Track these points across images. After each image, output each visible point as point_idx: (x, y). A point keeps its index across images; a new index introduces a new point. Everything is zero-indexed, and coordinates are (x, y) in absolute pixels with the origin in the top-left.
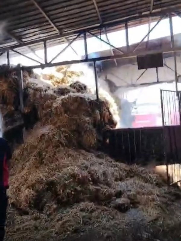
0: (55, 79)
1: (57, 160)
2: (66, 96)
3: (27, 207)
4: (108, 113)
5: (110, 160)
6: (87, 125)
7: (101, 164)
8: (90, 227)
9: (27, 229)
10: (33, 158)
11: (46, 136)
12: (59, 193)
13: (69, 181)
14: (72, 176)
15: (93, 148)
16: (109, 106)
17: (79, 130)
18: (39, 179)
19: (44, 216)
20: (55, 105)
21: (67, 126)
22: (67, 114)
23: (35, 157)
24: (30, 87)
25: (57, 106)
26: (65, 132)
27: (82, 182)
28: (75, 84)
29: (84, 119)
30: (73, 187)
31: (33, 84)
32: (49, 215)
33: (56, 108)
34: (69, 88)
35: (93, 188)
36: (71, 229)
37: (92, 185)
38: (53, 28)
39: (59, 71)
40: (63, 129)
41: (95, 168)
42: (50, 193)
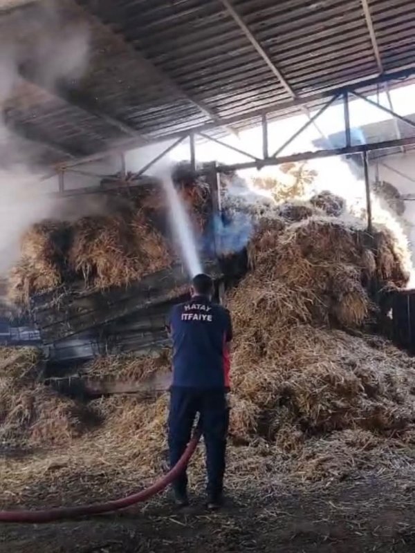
0: (278, 188)
1: (293, 348)
2: (305, 223)
3: (245, 433)
4: (390, 257)
5: (399, 352)
6: (349, 280)
7: (379, 360)
8: (371, 473)
9: (253, 469)
10: (245, 344)
11: (269, 302)
12: (302, 410)
13: (321, 389)
14: (325, 379)
15: (361, 328)
16: (392, 242)
17: (332, 292)
18: (264, 383)
19: (277, 450)
20: (282, 241)
21: (310, 283)
22: (308, 259)
23: (250, 341)
24: (233, 206)
25: (289, 244)
26: (305, 294)
27: (346, 392)
28: (320, 197)
29: (343, 268)
30: (329, 400)
31: (237, 200)
32: (289, 449)
33: (286, 247)
34: (309, 206)
35: (367, 405)
36: (336, 473)
37: (365, 398)
38: (282, 88)
39: (285, 170)
40: (301, 289)
41: (371, 366)
42: (286, 410)
